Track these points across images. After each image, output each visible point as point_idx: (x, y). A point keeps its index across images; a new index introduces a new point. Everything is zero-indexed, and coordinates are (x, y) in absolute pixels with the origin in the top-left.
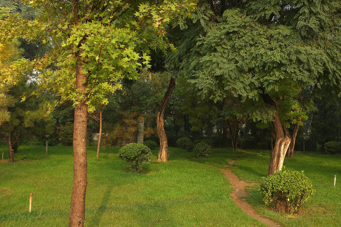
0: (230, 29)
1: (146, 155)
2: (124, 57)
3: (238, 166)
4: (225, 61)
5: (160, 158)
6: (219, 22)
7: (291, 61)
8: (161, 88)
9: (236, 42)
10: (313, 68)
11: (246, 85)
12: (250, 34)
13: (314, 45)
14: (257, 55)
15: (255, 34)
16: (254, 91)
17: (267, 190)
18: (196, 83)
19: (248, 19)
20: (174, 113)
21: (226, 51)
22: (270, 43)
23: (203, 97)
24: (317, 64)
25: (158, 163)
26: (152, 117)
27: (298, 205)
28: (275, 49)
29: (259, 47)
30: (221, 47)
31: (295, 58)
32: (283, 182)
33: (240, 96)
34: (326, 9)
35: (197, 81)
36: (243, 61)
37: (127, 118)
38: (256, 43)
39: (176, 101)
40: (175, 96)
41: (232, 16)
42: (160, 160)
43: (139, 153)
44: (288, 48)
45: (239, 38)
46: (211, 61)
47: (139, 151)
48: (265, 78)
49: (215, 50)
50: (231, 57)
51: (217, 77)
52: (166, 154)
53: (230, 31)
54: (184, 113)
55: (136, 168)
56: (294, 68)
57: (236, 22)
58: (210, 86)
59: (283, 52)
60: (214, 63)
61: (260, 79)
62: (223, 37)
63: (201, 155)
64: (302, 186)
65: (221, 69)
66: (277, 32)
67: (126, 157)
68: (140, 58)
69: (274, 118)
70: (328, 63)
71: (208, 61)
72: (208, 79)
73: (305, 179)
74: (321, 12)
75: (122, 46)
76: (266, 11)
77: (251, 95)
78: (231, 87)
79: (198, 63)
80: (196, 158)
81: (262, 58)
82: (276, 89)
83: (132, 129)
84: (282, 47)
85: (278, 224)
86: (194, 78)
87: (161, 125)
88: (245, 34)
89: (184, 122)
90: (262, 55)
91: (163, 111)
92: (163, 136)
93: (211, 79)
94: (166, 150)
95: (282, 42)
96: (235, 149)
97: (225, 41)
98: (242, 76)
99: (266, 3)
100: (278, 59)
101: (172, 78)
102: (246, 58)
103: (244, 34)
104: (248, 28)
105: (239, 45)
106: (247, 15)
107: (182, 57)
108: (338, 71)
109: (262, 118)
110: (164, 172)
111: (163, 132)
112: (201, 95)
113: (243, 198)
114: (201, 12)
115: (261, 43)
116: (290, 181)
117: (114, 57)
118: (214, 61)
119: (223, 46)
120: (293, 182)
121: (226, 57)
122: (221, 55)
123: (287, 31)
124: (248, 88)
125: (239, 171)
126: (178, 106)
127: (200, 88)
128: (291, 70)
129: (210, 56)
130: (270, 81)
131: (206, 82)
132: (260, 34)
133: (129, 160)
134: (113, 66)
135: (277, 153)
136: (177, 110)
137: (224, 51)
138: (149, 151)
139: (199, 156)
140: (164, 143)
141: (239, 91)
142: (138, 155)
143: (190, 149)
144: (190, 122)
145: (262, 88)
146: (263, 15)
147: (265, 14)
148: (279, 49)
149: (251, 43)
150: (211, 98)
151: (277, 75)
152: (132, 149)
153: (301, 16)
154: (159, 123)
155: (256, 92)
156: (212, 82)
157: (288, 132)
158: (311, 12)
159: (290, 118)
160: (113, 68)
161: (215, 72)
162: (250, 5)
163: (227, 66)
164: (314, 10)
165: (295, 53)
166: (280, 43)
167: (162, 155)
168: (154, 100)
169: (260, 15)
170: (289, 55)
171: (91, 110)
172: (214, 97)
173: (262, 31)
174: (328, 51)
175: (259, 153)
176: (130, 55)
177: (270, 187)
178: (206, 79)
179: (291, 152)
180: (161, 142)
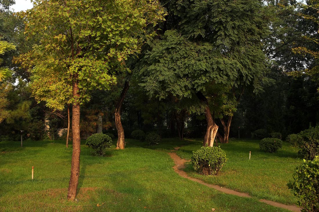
0: (169, 46)
1: (108, 143)
2: (102, 78)
3: (181, 150)
4: (166, 69)
5: (119, 147)
6: (162, 40)
7: (213, 69)
8: (116, 88)
9: (174, 55)
10: (230, 74)
11: (182, 87)
12: (184, 49)
13: (232, 56)
14: (189, 64)
15: (188, 49)
16: (189, 91)
17: (196, 160)
18: (145, 86)
19: (182, 38)
20: (128, 109)
21: (167, 62)
22: (198, 56)
23: (150, 96)
24: (233, 70)
25: (117, 150)
26: (109, 113)
27: (217, 169)
28: (202, 61)
29: (191, 59)
30: (163, 59)
31: (216, 67)
32: (205, 153)
33: (178, 95)
34: (235, 32)
35: (145, 85)
36: (179, 69)
37: (89, 114)
38: (189, 56)
39: (130, 98)
40: (129, 94)
41: (171, 36)
43: (102, 141)
44: (211, 59)
45: (176, 52)
46: (156, 69)
47: (102, 140)
48: (196, 81)
49: (159, 62)
50: (170, 66)
51: (160, 82)
52: (123, 142)
53: (169, 47)
54: (137, 109)
55: (100, 153)
56: (216, 74)
57: (173, 40)
58: (155, 88)
59: (208, 62)
60: (158, 71)
61: (192, 82)
62: (164, 52)
63: (153, 144)
64: (218, 156)
65: (163, 75)
66: (203, 47)
67: (92, 144)
68: (111, 78)
69: (205, 111)
70: (242, 69)
71: (153, 70)
72: (153, 83)
73: (221, 151)
74: (232, 34)
75: (101, 72)
76: (195, 33)
77: (186, 94)
78: (171, 89)
79: (146, 70)
80: (148, 146)
81: (193, 67)
82: (204, 89)
83: (94, 123)
84: (207, 59)
85: (201, 181)
86: (143, 82)
87: (118, 119)
88: (181, 49)
89: (138, 117)
90: (193, 65)
91: (120, 107)
92: (120, 128)
93: (156, 83)
94: (123, 140)
95: (207, 55)
96: (181, 138)
97: (166, 54)
98: (179, 81)
99: (195, 27)
100: (204, 68)
101: (126, 81)
102: (181, 68)
103: (179, 49)
104: (183, 44)
105: (176, 57)
106: (182, 35)
107: (134, 65)
108: (249, 75)
109: (196, 111)
110: (123, 155)
111: (120, 125)
112: (149, 95)
113: (182, 169)
114: (147, 33)
115: (192, 56)
116: (210, 153)
117: (97, 78)
118: (158, 70)
119: (165, 58)
120: (213, 153)
121: (167, 66)
122: (163, 65)
123: (210, 47)
124: (183, 89)
125: (181, 153)
126: (132, 103)
127: (148, 90)
128: (214, 76)
129: (155, 65)
130: (199, 84)
131: (153, 85)
132: (191, 49)
133: (94, 146)
134: (96, 83)
135: (208, 137)
136: (131, 106)
137: (165, 62)
138: (110, 139)
139: (151, 144)
140: (121, 134)
141: (177, 92)
142: (102, 143)
143: (143, 140)
144: (143, 116)
145: (193, 89)
146: (193, 35)
147: (194, 35)
148: (205, 60)
149: (185, 56)
150: (156, 97)
151: (204, 79)
152: (97, 138)
153: (219, 37)
154: (117, 117)
155: (189, 92)
156: (157, 85)
157: (223, 122)
158: (226, 35)
159: (223, 110)
160: (96, 84)
161: (159, 78)
162: (184, 27)
163: (168, 73)
164: (227, 33)
165: (216, 63)
166: (205, 56)
167: (120, 143)
168: (111, 98)
169: (191, 35)
170: (212, 64)
171: (61, 109)
172: (159, 96)
173: (193, 47)
174: (242, 61)
175: (201, 141)
176: (105, 77)
177: (197, 158)
178: (152, 83)
179: (226, 138)
180: (119, 133)
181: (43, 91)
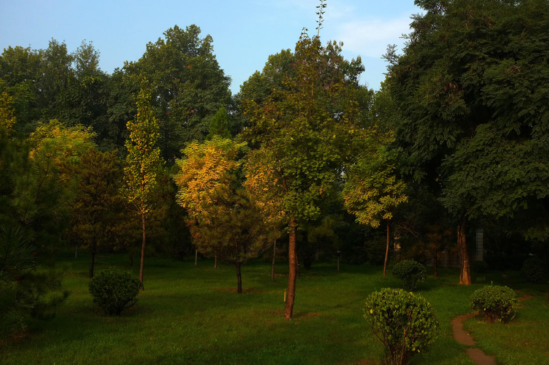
5: (462, 281)
27: (503, 317)
42: (462, 283)
82: (524, 206)
87: (462, 241)
88: (491, 152)
91: (464, 224)
92: (463, 254)
123: (529, 147)
140: (465, 262)
154: (460, 238)
167: (464, 276)
171: (375, 225)
178: (453, 198)
180: (461, 260)
181: (353, 203)
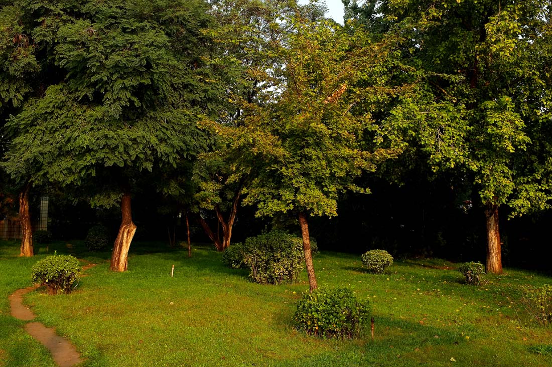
25: (21, 257)
42: (23, 254)
52: (30, 246)
60: (25, 145)
66: (90, 114)
77: (70, 180)
87: (24, 209)
91: (27, 191)
94: (30, 242)
99: (80, 83)
140: (27, 233)
141: (54, 176)
154: (22, 206)
178: (17, 162)
179: (226, 244)
180: (23, 230)
